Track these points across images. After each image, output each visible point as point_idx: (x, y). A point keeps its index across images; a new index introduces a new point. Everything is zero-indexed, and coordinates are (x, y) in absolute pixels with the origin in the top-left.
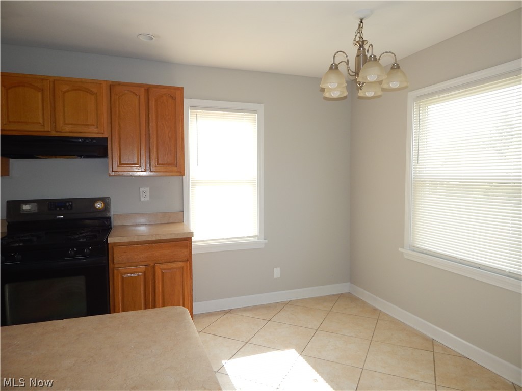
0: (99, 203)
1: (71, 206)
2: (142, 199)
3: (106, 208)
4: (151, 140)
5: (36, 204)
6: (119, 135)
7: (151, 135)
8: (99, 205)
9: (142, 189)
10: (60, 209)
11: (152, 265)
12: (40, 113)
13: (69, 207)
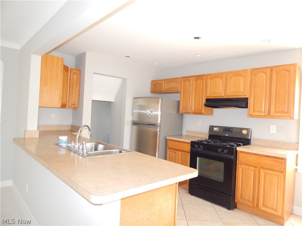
0: (244, 131)
1: (232, 130)
2: (271, 132)
3: (248, 134)
4: (272, 98)
5: (219, 128)
6: (254, 96)
7: (272, 95)
8: (245, 132)
9: (271, 126)
10: (227, 132)
11: (259, 168)
12: (221, 88)
13: (231, 131)
